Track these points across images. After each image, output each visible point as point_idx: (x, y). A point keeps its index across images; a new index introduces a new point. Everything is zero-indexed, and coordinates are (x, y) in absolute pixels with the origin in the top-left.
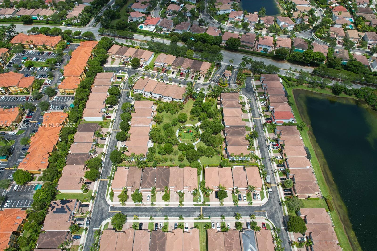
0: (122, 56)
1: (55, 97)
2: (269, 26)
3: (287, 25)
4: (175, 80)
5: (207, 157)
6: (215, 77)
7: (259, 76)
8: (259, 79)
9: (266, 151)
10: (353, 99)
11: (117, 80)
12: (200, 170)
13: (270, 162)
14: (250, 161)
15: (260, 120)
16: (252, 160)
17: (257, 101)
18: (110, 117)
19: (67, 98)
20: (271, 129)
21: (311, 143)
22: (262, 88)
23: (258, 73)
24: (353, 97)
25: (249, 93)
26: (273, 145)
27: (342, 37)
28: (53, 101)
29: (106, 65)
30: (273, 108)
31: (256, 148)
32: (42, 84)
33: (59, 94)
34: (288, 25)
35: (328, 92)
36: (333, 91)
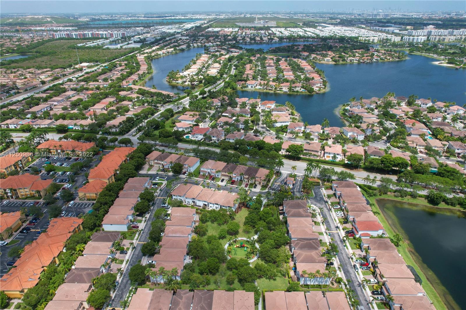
0: (162, 163)
1: (72, 202)
2: (335, 136)
3: (355, 135)
4: (224, 188)
5: (268, 280)
6: (275, 185)
7: (330, 184)
8: (331, 188)
9: (353, 273)
10: (459, 211)
11: (153, 186)
12: (259, 295)
13: (361, 288)
14: (331, 285)
15: (338, 233)
16: (333, 284)
17: (332, 212)
18: (138, 227)
19: (86, 204)
20: (355, 244)
21: (416, 263)
22: (336, 197)
23: (328, 181)
24: (458, 207)
25: (320, 203)
26: (362, 265)
27: (423, 146)
28: (68, 207)
29: (141, 172)
30: (354, 218)
31: (337, 269)
32: (59, 189)
33: (77, 200)
34: (357, 135)
35: (423, 203)
36: (428, 201)
